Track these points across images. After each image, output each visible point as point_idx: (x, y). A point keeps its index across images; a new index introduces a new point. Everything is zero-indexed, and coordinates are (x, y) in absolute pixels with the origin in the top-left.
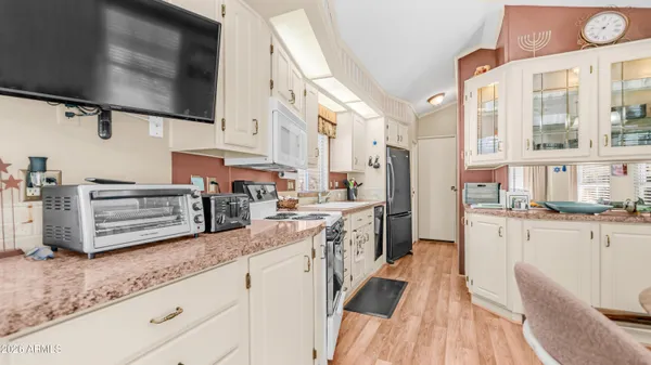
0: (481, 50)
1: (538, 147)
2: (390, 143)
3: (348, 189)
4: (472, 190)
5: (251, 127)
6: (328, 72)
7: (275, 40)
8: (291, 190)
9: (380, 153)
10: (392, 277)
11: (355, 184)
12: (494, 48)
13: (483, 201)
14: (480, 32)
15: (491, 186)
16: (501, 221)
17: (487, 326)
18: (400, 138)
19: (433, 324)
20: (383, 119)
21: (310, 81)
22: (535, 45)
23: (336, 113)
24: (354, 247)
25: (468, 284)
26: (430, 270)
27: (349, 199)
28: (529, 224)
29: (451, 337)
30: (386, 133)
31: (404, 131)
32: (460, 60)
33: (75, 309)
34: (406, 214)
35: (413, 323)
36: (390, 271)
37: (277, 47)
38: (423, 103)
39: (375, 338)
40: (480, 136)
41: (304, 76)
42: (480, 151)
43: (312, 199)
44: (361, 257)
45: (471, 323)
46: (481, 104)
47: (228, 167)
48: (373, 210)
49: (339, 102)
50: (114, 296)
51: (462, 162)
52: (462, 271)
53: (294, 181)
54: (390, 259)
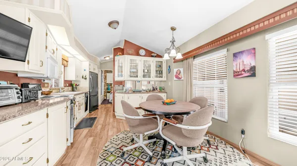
0: (119, 48)
1: (131, 77)
2: (91, 70)
3: (73, 87)
4: (117, 87)
5: (40, 64)
6: (69, 45)
7: (48, 30)
8: (46, 87)
9: (87, 74)
10: (92, 117)
11: (76, 85)
12: (123, 48)
13: (119, 90)
14: (119, 44)
15: (121, 86)
16: (123, 95)
17: (119, 123)
18: (94, 69)
19: (105, 125)
20: (88, 62)
21: (59, 45)
22: (130, 52)
23: (68, 57)
24: (78, 107)
25: (115, 114)
27: (73, 90)
28: (129, 95)
30: (89, 67)
31: (96, 67)
32: (114, 49)
34: (96, 95)
35: (99, 127)
36: (90, 115)
37: (49, 34)
38: (102, 58)
39: (87, 134)
40: (118, 72)
41: (57, 43)
42: (118, 76)
43: (57, 91)
44: (80, 111)
45: (116, 123)
46: (119, 63)
47: (19, 77)
48: (84, 94)
49: (70, 54)
50: (14, 117)
51: (114, 79)
52: (114, 111)
53: (48, 83)
54: (90, 111)
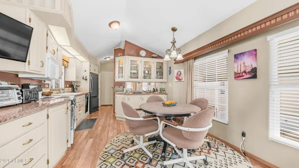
0: (120, 49)
1: (131, 78)
2: (91, 71)
3: (73, 88)
4: (117, 88)
5: (40, 64)
6: (70, 45)
7: (48, 31)
8: (47, 88)
9: (87, 75)
10: (92, 118)
11: (77, 86)
12: (123, 49)
13: (120, 91)
14: (119, 44)
15: (122, 87)
16: (123, 96)
17: (119, 124)
18: (95, 70)
19: (106, 127)
20: (89, 63)
21: (60, 46)
22: (131, 53)
23: (69, 58)
24: (78, 108)
25: (116, 115)
26: (105, 114)
27: (73, 91)
28: (129, 96)
29: (111, 128)
30: (90, 68)
31: (96, 68)
32: (115, 50)
33: (6, 120)
34: (96, 96)
35: (100, 128)
36: (90, 117)
37: (49, 34)
38: (103, 59)
40: (119, 73)
41: (57, 44)
42: (119, 77)
43: (58, 92)
44: (80, 112)
45: (116, 124)
46: (119, 64)
47: (20, 78)
48: (84, 96)
49: (71, 54)
50: (15, 117)
51: (115, 80)
52: (114, 113)
53: (48, 84)
54: (91, 112)
